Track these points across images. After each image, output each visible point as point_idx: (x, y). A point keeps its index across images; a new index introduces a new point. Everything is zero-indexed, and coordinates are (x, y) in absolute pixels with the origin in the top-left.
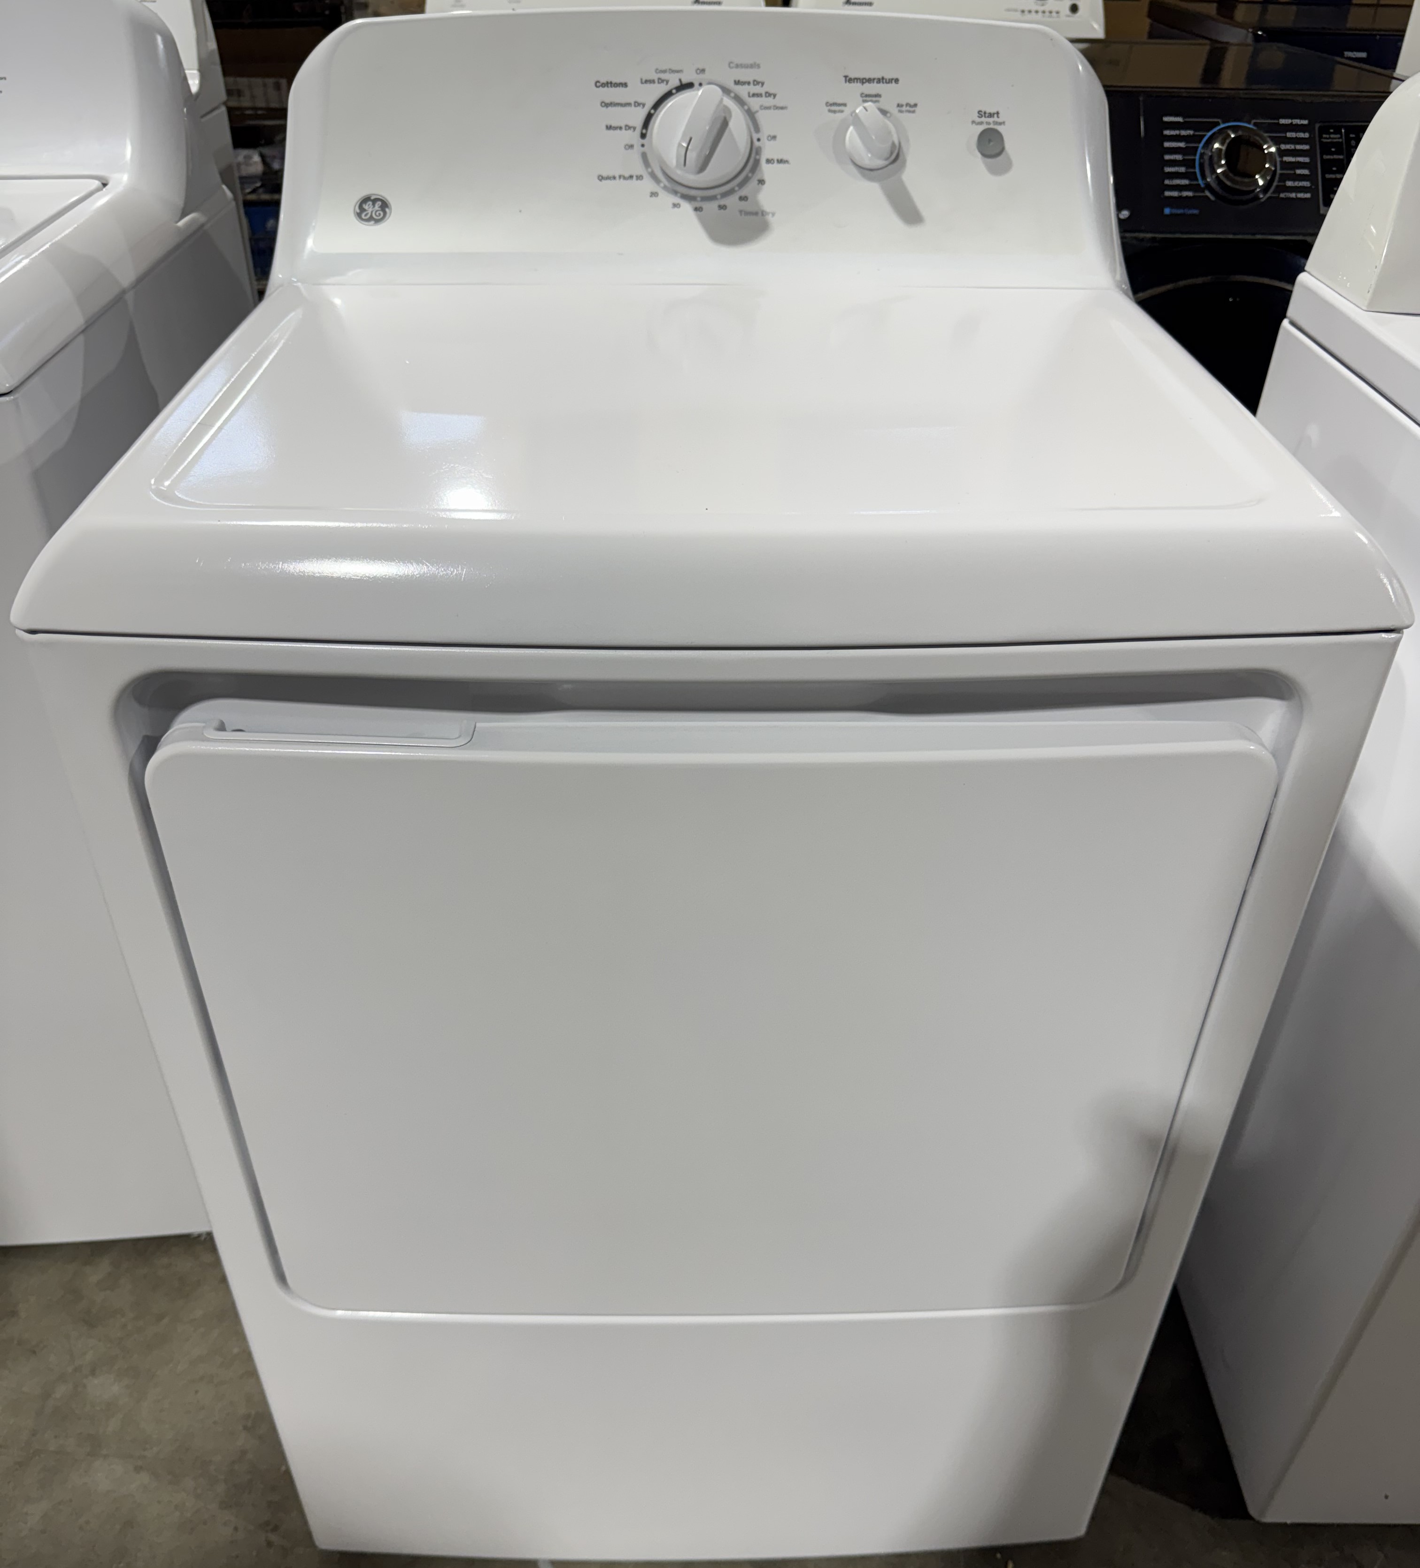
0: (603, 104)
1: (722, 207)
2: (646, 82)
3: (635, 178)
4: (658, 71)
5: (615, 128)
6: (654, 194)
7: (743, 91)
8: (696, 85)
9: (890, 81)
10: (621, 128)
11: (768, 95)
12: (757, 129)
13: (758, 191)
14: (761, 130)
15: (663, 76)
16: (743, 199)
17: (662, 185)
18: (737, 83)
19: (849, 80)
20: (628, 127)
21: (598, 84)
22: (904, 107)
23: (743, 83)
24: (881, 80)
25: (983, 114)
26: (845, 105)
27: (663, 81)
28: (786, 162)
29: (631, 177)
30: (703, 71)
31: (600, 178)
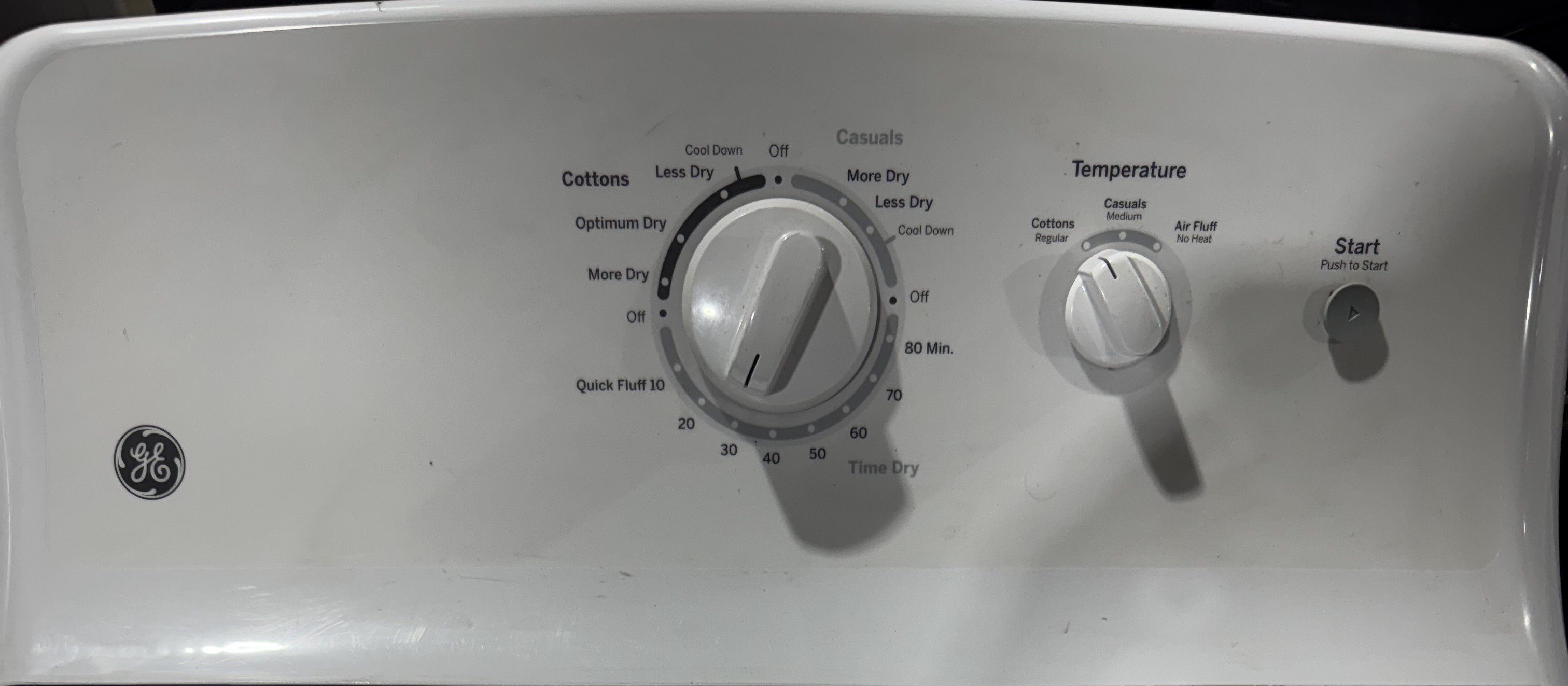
0: (581, 223)
1: (818, 454)
2: (667, 173)
3: (648, 385)
4: (690, 150)
5: (607, 275)
6: (686, 423)
7: (864, 193)
8: (770, 180)
9: (1168, 172)
10: (618, 275)
11: (917, 202)
12: (892, 279)
13: (886, 416)
14: (898, 279)
15: (702, 161)
16: (858, 433)
17: (702, 401)
18: (854, 176)
19: (1084, 169)
20: (632, 274)
21: (569, 179)
22: (1191, 228)
23: (867, 177)
24: (1148, 171)
25: (1346, 244)
26: (1071, 225)
27: (701, 172)
28: (946, 349)
29: (641, 383)
30: (784, 149)
31: (581, 385)
